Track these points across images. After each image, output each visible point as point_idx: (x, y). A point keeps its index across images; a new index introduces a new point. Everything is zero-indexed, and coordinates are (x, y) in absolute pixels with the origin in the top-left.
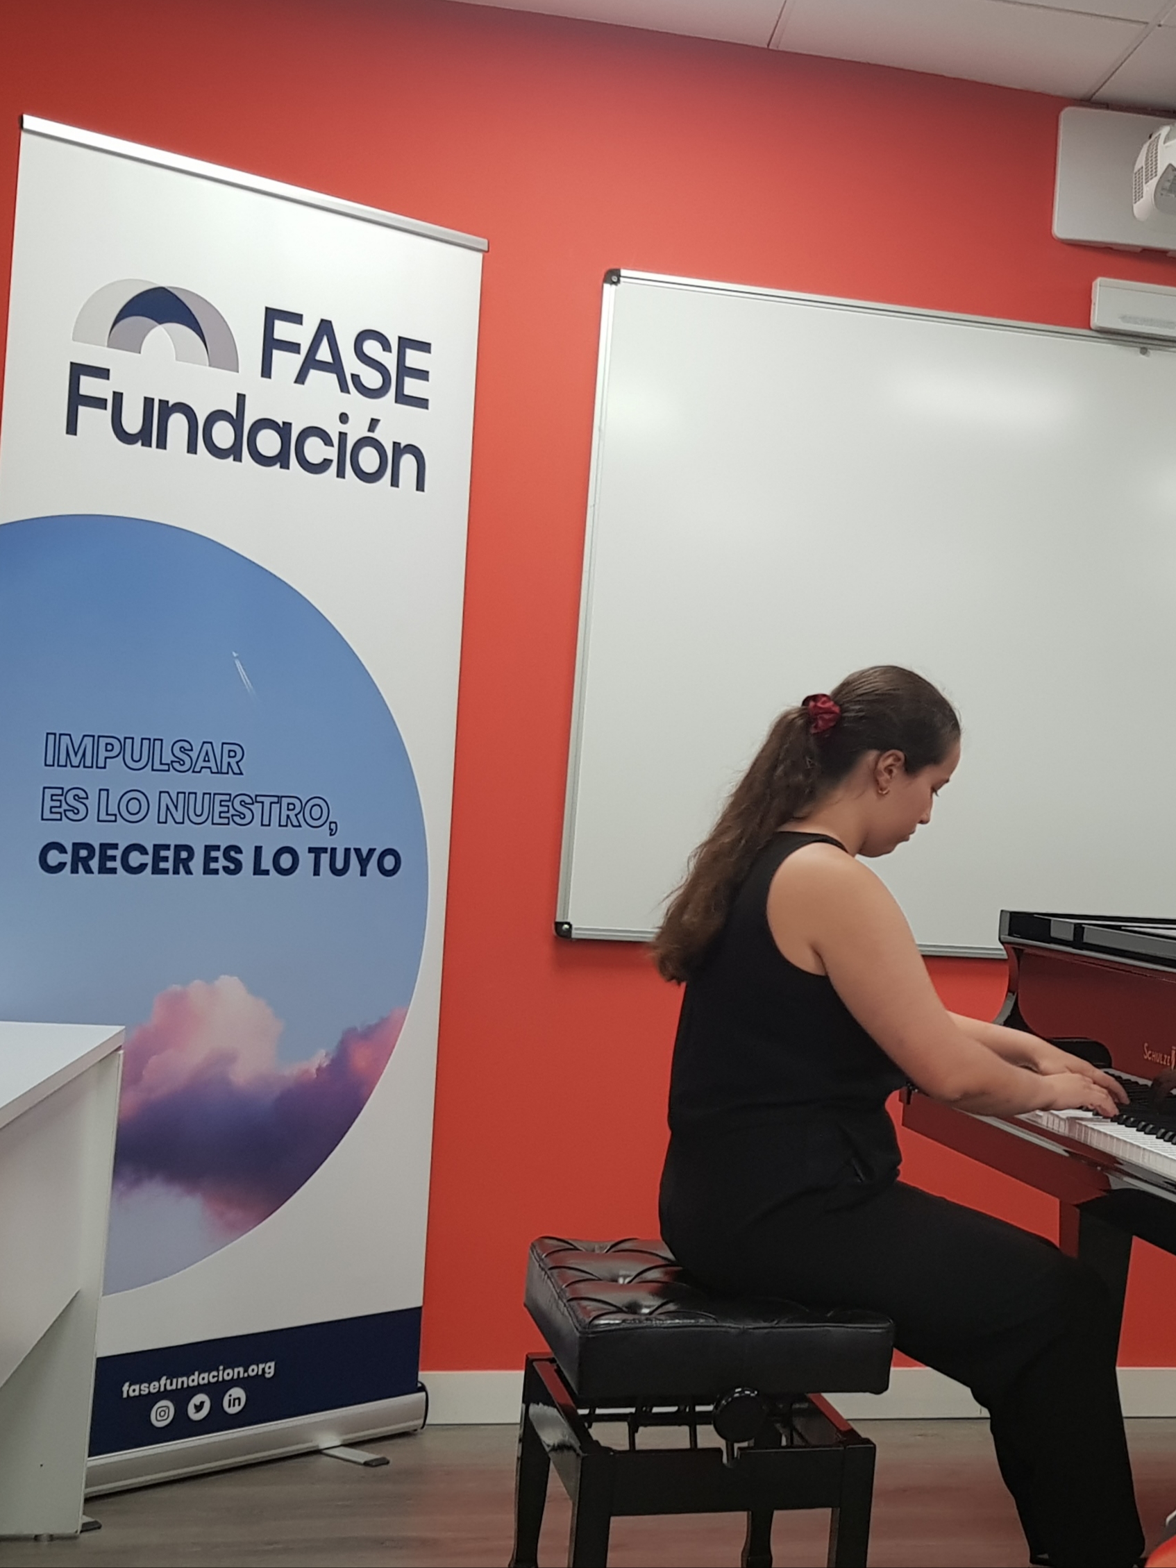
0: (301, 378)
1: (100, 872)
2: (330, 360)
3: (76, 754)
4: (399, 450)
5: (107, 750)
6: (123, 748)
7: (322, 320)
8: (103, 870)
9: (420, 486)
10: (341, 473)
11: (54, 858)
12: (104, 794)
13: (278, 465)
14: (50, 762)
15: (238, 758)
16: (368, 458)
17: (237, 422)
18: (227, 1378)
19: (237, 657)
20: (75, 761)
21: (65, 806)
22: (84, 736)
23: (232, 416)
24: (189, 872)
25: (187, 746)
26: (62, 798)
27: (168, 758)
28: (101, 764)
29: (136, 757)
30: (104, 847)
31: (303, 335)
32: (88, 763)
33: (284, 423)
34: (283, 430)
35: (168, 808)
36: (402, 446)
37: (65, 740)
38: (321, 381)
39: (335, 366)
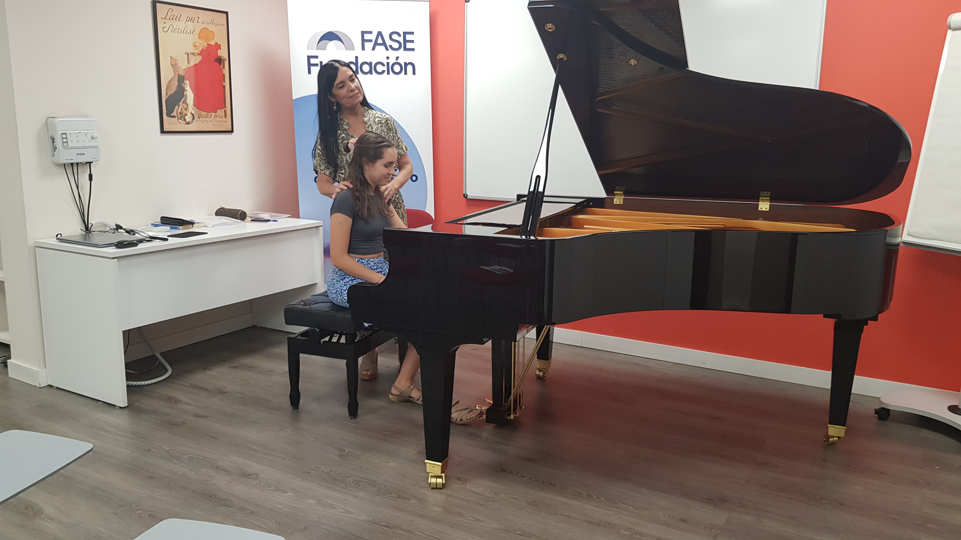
0: (373, 49)
2: (381, 42)
4: (406, 64)
7: (378, 32)
9: (414, 74)
10: (388, 73)
13: (369, 74)
16: (397, 68)
17: (356, 64)
31: (373, 37)
33: (370, 62)
34: (370, 64)
36: (407, 63)
38: (380, 49)
39: (384, 44)
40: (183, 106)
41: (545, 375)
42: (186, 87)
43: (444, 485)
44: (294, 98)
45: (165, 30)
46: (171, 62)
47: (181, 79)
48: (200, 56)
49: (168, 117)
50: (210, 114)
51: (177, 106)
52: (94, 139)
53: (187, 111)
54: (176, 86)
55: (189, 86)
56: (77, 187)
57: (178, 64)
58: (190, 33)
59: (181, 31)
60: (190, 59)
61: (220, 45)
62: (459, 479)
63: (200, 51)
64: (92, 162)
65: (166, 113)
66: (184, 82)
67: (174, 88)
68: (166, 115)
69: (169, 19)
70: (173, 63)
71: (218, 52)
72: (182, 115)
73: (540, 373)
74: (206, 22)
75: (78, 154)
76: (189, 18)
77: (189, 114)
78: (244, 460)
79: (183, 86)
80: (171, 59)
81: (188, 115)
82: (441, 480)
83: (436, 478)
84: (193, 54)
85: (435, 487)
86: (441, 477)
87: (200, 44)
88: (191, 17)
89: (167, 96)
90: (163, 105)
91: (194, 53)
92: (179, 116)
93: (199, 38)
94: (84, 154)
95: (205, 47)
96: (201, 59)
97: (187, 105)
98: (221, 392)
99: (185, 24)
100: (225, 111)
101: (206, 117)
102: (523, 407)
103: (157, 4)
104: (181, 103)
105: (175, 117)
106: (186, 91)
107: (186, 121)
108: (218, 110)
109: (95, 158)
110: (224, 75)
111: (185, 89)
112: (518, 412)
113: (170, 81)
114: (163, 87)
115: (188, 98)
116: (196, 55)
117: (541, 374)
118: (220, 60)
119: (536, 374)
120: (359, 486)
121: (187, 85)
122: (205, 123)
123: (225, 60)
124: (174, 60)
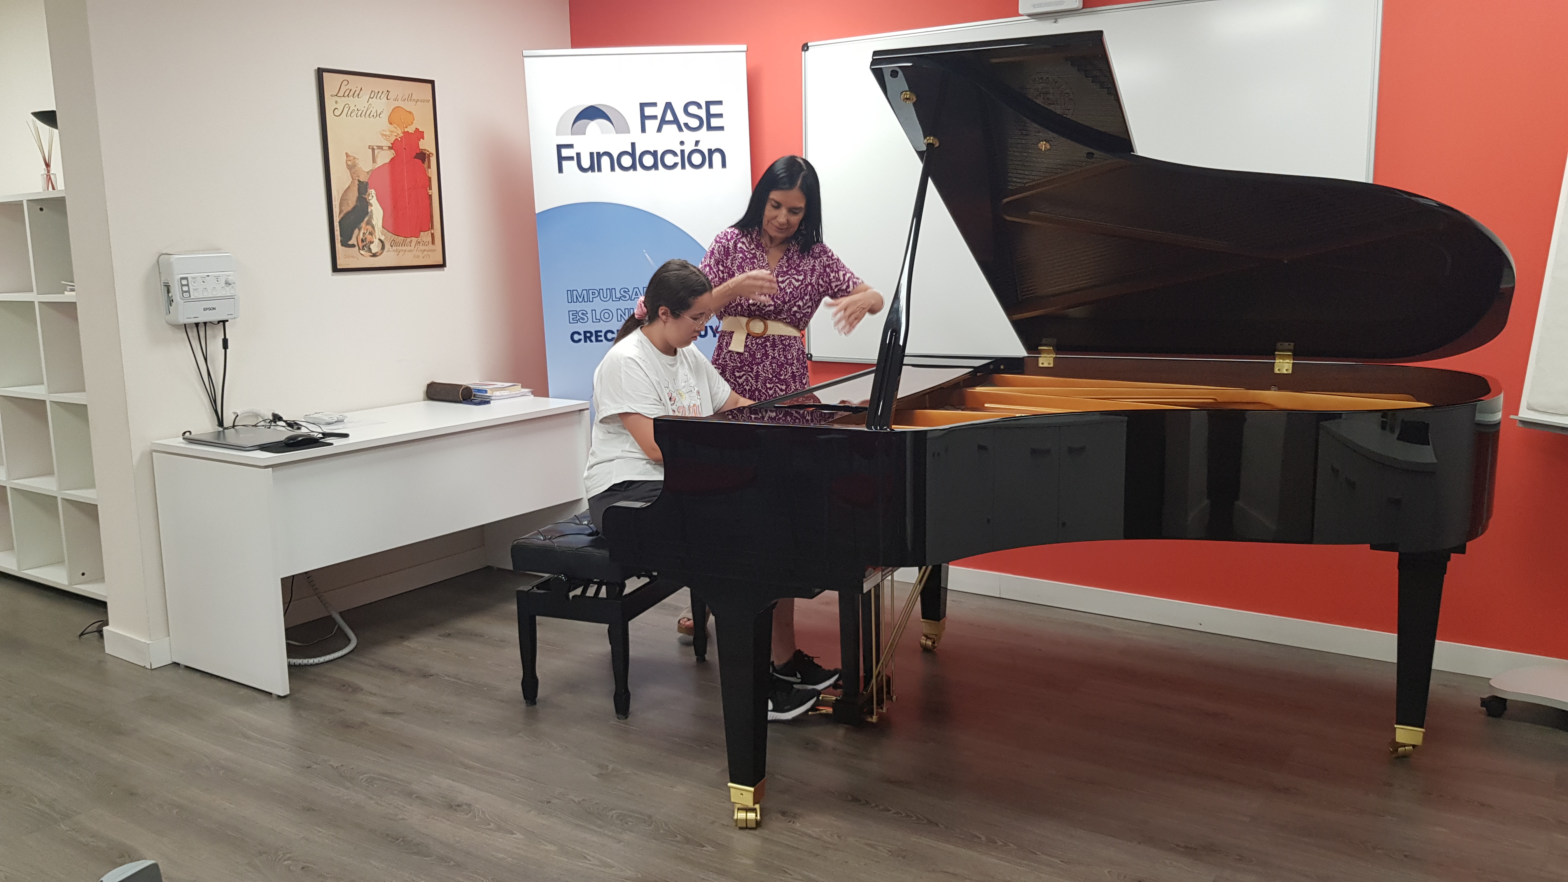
0: (659, 130)
1: (596, 341)
2: (672, 119)
3: (580, 297)
4: (711, 152)
5: (593, 295)
6: (599, 293)
7: (667, 104)
8: (597, 340)
9: (724, 166)
10: (683, 167)
11: (576, 337)
12: (594, 312)
13: (653, 169)
14: (570, 301)
16: (697, 159)
17: (632, 155)
19: (646, 252)
20: (580, 300)
21: (578, 318)
22: (583, 290)
23: (630, 153)
25: (627, 290)
26: (577, 315)
27: (618, 295)
28: (591, 300)
29: (605, 296)
30: (596, 332)
31: (658, 111)
32: (586, 300)
33: (654, 151)
34: (654, 154)
35: (621, 315)
36: (713, 150)
37: (575, 292)
38: (670, 130)
39: (676, 121)
40: (367, 229)
41: (936, 645)
42: (369, 200)
43: (758, 824)
44: (537, 212)
45: (337, 113)
46: (348, 162)
47: (363, 188)
48: (392, 150)
49: (343, 248)
50: (409, 240)
51: (357, 229)
52: (230, 284)
53: (373, 236)
54: (355, 199)
55: (375, 197)
56: (206, 359)
57: (359, 164)
58: (375, 115)
59: (361, 114)
60: (377, 157)
61: (423, 132)
62: (784, 813)
63: (391, 144)
64: (227, 321)
65: (341, 241)
66: (367, 191)
67: (352, 202)
68: (340, 244)
69: (344, 96)
70: (349, 163)
71: (420, 143)
72: (365, 243)
73: (927, 642)
74: (400, 97)
75: (205, 309)
76: (373, 93)
77: (376, 241)
78: (451, 782)
79: (366, 199)
80: (347, 158)
81: (374, 244)
82: (754, 815)
83: (745, 812)
84: (380, 148)
85: (744, 825)
86: (753, 810)
87: (392, 132)
88: (376, 91)
89: (342, 215)
90: (335, 228)
91: (382, 146)
92: (361, 245)
93: (391, 124)
94: (214, 309)
95: (399, 137)
96: (393, 156)
97: (373, 227)
98: (425, 675)
99: (368, 102)
100: (432, 234)
101: (404, 244)
102: (894, 697)
103: (325, 74)
104: (363, 224)
105: (353, 246)
106: (372, 206)
107: (371, 252)
108: (421, 233)
109: (232, 314)
110: (430, 178)
111: (369, 203)
112: (885, 705)
113: (345, 191)
114: (335, 201)
115: (374, 217)
116: (385, 150)
117: (929, 643)
118: (423, 156)
119: (920, 642)
120: (627, 823)
121: (372, 196)
122: (401, 253)
123: (431, 155)
124: (352, 158)
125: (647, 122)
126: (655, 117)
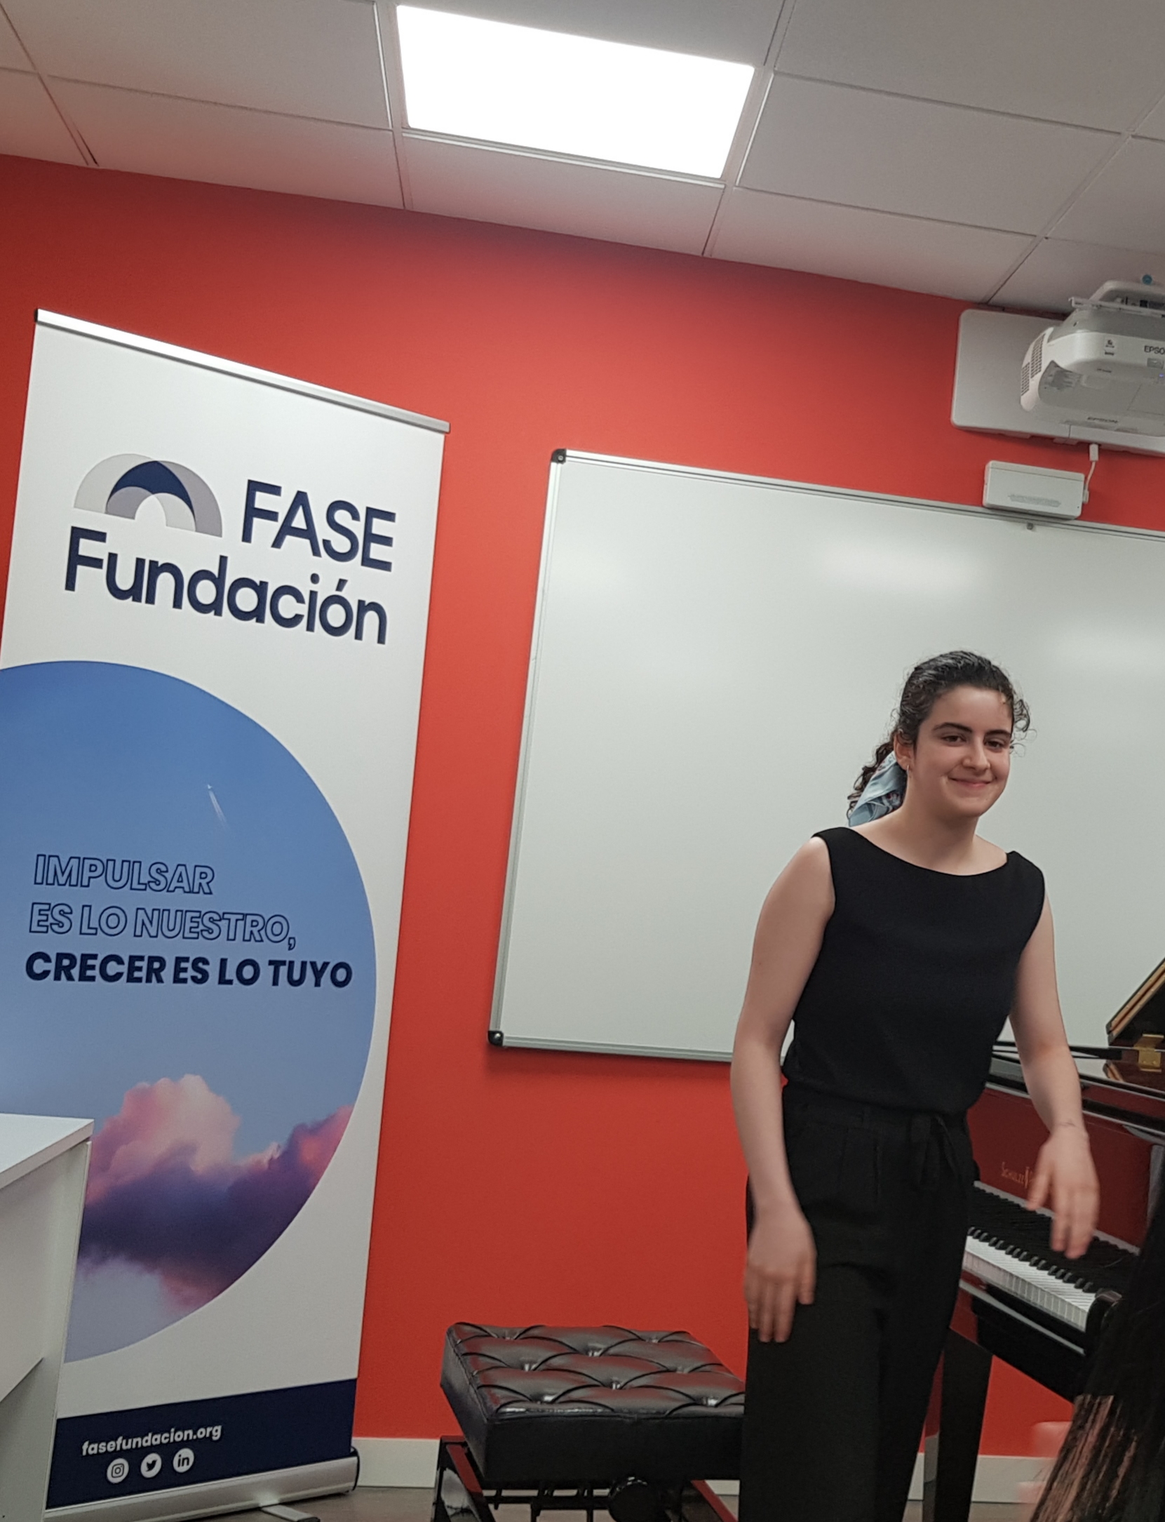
1: (80, 979)
3: (63, 873)
5: (91, 871)
6: (105, 869)
8: (83, 977)
9: (381, 640)
11: (39, 966)
12: (87, 909)
14: (39, 880)
15: (207, 880)
18: (178, 1440)
19: (212, 789)
20: (62, 880)
21: (51, 920)
22: (72, 857)
24: (160, 980)
25: (163, 868)
26: (49, 913)
27: (145, 878)
28: (85, 883)
29: (117, 877)
30: (85, 957)
32: (74, 882)
35: (143, 924)
37: (54, 861)
125: (257, 522)
126: (272, 516)
